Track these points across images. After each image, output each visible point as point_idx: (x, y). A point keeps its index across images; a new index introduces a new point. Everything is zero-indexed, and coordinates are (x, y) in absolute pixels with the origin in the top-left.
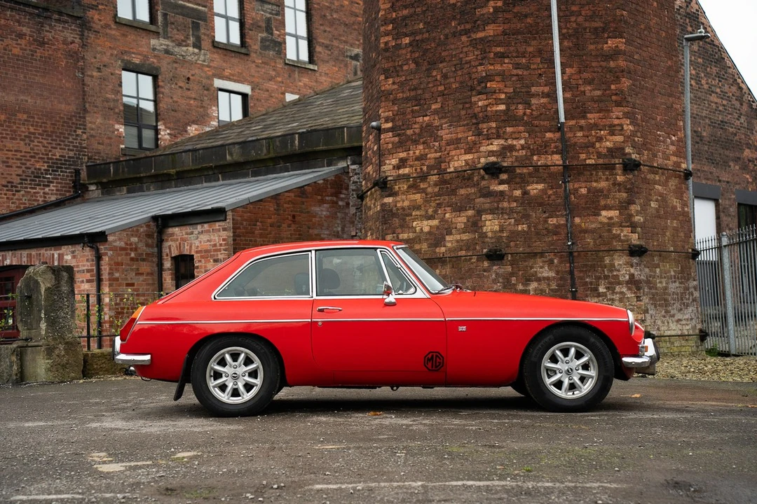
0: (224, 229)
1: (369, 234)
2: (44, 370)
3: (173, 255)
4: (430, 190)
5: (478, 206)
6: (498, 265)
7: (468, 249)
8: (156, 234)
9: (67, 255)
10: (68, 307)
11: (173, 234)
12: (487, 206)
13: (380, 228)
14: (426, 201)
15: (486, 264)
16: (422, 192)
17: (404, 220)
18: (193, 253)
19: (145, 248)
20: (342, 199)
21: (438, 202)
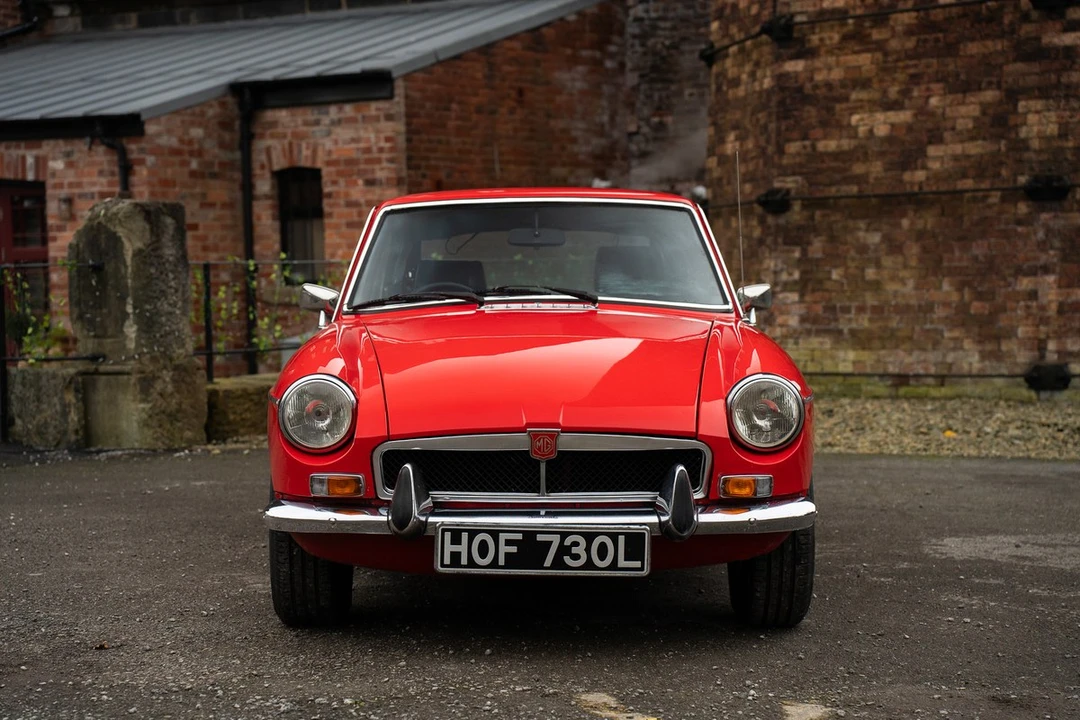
0: (389, 117)
1: (732, 136)
2: (135, 425)
3: (276, 167)
4: (894, 44)
5: (1010, 80)
6: (1051, 210)
7: (980, 175)
8: (237, 124)
9: (54, 159)
10: (177, 291)
11: (274, 124)
12: (1032, 80)
13: (772, 126)
14: (885, 69)
15: (1023, 208)
16: (876, 50)
17: (830, 110)
18: (319, 164)
19: (216, 151)
20: (612, 56)
21: (912, 71)
